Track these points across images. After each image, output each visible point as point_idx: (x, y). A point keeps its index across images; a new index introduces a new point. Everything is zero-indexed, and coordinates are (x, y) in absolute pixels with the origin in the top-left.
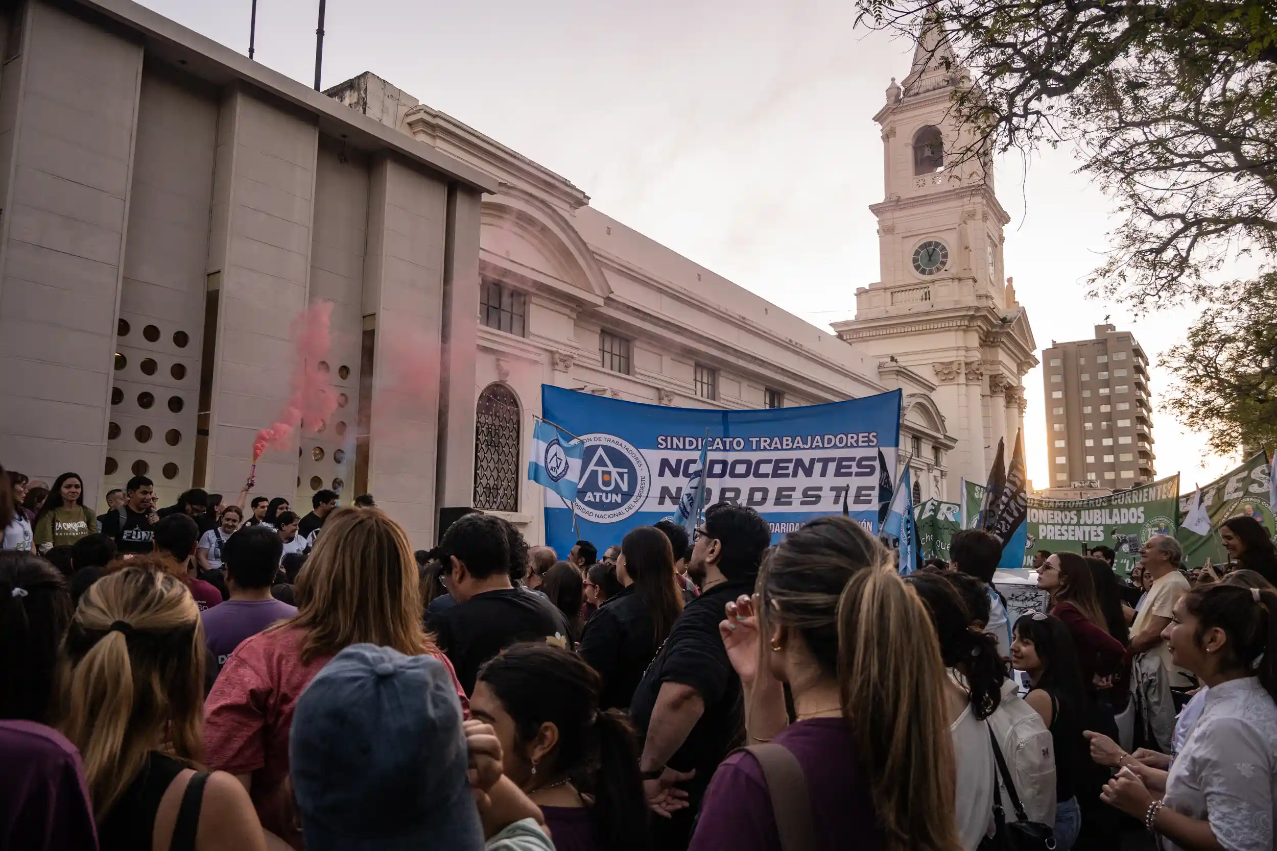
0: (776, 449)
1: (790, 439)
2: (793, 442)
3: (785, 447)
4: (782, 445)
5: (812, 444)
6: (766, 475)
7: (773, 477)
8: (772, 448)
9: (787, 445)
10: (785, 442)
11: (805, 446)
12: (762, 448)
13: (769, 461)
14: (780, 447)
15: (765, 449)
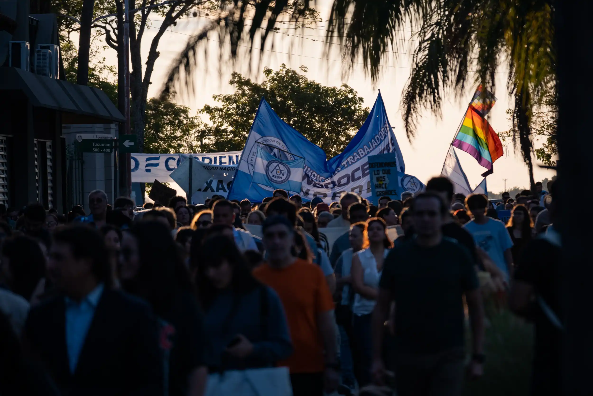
0: (358, 160)
1: (361, 150)
2: (364, 151)
3: (362, 156)
4: (359, 156)
5: (373, 147)
6: (359, 178)
7: (363, 177)
8: (356, 160)
9: (362, 154)
10: (360, 153)
11: (371, 149)
12: (350, 163)
13: (358, 169)
14: (359, 158)
15: (352, 163)
